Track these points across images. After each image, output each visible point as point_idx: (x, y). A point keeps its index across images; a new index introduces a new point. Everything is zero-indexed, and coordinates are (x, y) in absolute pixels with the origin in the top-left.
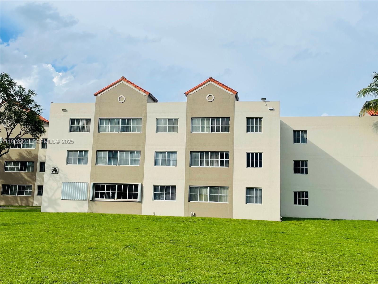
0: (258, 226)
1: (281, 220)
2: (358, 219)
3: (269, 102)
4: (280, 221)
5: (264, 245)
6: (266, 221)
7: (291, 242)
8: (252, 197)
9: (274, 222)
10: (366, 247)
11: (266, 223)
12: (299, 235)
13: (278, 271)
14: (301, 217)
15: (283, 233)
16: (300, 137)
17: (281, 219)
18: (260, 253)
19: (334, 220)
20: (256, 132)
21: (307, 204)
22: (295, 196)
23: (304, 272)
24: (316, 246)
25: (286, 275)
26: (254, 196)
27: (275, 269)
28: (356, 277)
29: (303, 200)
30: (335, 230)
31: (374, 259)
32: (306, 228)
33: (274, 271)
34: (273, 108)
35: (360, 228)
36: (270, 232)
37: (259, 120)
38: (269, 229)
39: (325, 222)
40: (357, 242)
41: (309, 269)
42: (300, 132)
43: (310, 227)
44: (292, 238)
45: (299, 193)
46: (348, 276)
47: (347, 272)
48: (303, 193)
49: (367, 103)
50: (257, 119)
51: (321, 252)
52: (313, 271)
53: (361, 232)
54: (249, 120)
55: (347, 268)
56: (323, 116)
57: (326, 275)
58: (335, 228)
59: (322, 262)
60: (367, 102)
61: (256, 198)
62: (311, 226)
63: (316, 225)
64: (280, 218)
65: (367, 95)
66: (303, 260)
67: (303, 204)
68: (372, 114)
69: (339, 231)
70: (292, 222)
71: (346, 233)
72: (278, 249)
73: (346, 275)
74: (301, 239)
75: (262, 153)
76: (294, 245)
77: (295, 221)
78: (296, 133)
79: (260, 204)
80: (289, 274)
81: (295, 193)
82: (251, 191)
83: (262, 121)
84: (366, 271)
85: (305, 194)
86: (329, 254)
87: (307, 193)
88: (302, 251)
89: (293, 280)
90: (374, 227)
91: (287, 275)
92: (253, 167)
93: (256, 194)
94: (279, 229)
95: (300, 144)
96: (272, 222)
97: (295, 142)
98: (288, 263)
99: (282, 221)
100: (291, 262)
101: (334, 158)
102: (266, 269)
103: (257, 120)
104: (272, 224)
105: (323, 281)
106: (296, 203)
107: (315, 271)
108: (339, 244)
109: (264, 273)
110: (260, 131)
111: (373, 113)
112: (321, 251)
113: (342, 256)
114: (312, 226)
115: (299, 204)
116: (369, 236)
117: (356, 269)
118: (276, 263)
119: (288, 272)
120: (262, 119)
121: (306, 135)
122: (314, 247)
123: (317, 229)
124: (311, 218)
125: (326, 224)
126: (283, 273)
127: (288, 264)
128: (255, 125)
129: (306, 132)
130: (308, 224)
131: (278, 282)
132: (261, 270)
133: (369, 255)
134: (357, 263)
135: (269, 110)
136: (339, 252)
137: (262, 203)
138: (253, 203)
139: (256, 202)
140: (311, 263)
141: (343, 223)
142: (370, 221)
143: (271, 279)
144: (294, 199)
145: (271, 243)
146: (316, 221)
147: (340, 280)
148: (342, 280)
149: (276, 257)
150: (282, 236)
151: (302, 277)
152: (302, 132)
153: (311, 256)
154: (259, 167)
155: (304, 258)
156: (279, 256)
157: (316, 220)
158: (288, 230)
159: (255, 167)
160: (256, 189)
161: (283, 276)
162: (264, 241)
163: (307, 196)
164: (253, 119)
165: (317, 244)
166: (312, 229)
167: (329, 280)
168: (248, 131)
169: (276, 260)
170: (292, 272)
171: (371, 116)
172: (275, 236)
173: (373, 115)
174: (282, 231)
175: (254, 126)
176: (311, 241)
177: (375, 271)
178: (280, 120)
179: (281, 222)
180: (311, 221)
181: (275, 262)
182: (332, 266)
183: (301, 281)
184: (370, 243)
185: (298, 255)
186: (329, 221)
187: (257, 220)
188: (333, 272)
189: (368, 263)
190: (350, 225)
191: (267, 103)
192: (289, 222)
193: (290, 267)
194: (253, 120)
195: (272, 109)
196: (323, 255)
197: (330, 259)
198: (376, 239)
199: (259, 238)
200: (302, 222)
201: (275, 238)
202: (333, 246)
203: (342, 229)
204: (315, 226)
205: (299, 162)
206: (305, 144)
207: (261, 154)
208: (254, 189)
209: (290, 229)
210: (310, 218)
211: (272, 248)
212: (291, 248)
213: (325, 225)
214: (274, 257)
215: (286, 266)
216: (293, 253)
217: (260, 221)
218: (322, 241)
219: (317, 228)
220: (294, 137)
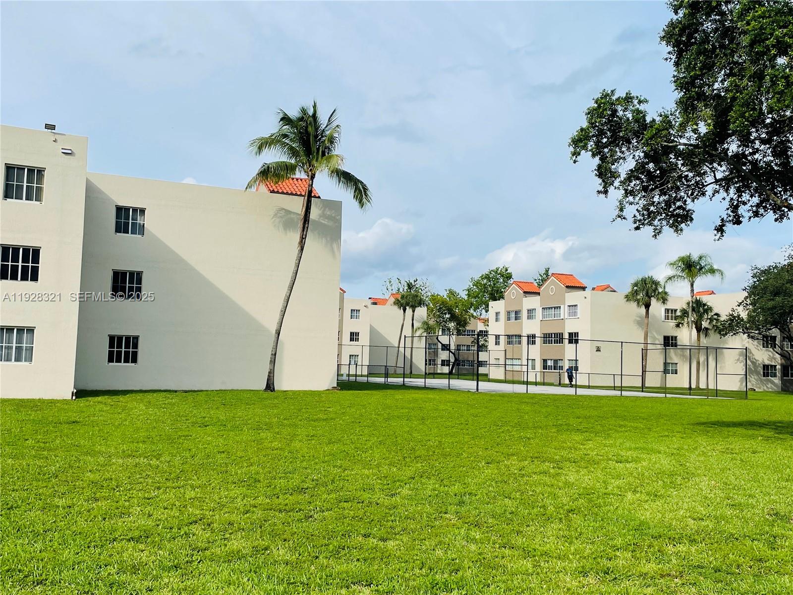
0: (19, 411)
1: (76, 396)
2: (231, 389)
3: (65, 135)
4: (72, 398)
5: (25, 451)
6: (39, 399)
7: (89, 441)
8: (9, 348)
9: (58, 401)
10: (237, 438)
11: (39, 404)
12: (109, 424)
13: (47, 504)
14: (121, 389)
15: (74, 422)
16: (130, 221)
17: (74, 395)
18: (13, 469)
19: (186, 392)
20: (27, 199)
21: (135, 360)
22: (111, 345)
23: (106, 499)
24: (141, 445)
25: (64, 508)
26: (14, 345)
27: (41, 500)
28: (208, 497)
29: (127, 353)
30: (185, 410)
31: (247, 460)
32: (127, 411)
33: (39, 505)
34: (71, 150)
35: (232, 405)
36: (44, 423)
37: (37, 173)
38: (43, 417)
39: (168, 396)
40: (222, 430)
41: (117, 491)
42: (131, 210)
43: (135, 407)
44: (93, 431)
45: (120, 338)
46: (193, 496)
47: (193, 488)
48: (128, 338)
49: (266, 166)
50: (31, 171)
51: (149, 456)
52: (126, 495)
53: (234, 411)
54: (11, 170)
55: (194, 480)
56: (184, 182)
57: (150, 499)
58: (186, 406)
59: (146, 475)
60: (266, 164)
61: (19, 349)
62: (137, 407)
63: (150, 402)
64: (73, 393)
65: (265, 151)
66: (107, 475)
67: (126, 361)
68: (272, 189)
69: (191, 412)
70: (99, 399)
71: (204, 415)
72: (56, 456)
73: (190, 494)
74: (112, 433)
75: (39, 250)
76: (93, 445)
77: (106, 397)
78: (121, 211)
79: (27, 363)
80: (72, 507)
81: (112, 338)
82: (8, 335)
83: (43, 175)
84: (228, 483)
85: (133, 342)
86: (166, 457)
87: (136, 338)
88: (110, 456)
89: (77, 516)
90: (258, 402)
91: (67, 510)
92: (17, 279)
93: (19, 341)
94: (67, 416)
95: (130, 235)
96: (52, 402)
97: (118, 229)
98: (74, 483)
99: (76, 398)
100: (82, 480)
101: (196, 270)
102: (20, 503)
103: (31, 174)
104: (53, 405)
105: (141, 512)
106: (111, 360)
107: (129, 494)
108: (188, 438)
109: (13, 510)
110: (39, 199)
111: (274, 187)
112: (149, 454)
113: (189, 460)
114: (141, 405)
115: (119, 361)
116: (246, 418)
117: (210, 481)
118: (46, 487)
119: (69, 502)
120: (43, 173)
121: (143, 217)
122: (136, 447)
123: (150, 411)
124: (140, 390)
125: (170, 401)
126: (58, 507)
127: (74, 485)
128: (25, 184)
129: (143, 211)
130: (132, 402)
131: (43, 525)
132: (8, 504)
133: (239, 454)
134: (214, 470)
135: (62, 152)
136: (184, 452)
137: (31, 361)
138: (11, 360)
139: (18, 359)
140: (124, 478)
141: (203, 396)
142: (252, 390)
143: (27, 521)
144: (109, 351)
145: (42, 445)
146: (149, 396)
147: (175, 505)
148: (179, 504)
149: (49, 474)
150: (72, 428)
151: (100, 508)
152: (135, 210)
153: (127, 465)
154: (31, 280)
155: (111, 469)
156: (56, 471)
157: (149, 394)
158: (86, 416)
159: (22, 279)
160: (20, 330)
161: (56, 512)
162: (27, 442)
163: (136, 346)
164: (21, 169)
165: (145, 440)
166: (140, 411)
167: (154, 509)
168: (7, 195)
169: (47, 480)
170: (80, 501)
171: (271, 192)
172: (55, 430)
173: (273, 192)
174: (73, 419)
175: (23, 185)
176: (133, 435)
177: (245, 481)
178: (87, 178)
179: (75, 400)
180: (139, 396)
181: (45, 484)
182: (167, 479)
183: (94, 516)
184: (245, 431)
185: (100, 466)
186: (177, 393)
187: (17, 400)
188: (165, 492)
189: (232, 469)
190: (214, 400)
191: (57, 137)
192: (92, 400)
193: (76, 492)
194: (22, 172)
195: (70, 152)
196: (151, 462)
197: (165, 467)
198: (257, 424)
199: (15, 436)
200: (121, 399)
201: (54, 434)
202: (176, 442)
203: (200, 408)
204: (146, 405)
205: (124, 274)
206: (140, 236)
207: (36, 252)
208: (15, 330)
209: (92, 413)
210: (138, 391)
211: (41, 456)
212: (87, 454)
213: (166, 402)
214: (44, 475)
215: (67, 490)
216: (89, 462)
217: (24, 399)
218: (153, 434)
219: (151, 409)
220: (117, 219)
